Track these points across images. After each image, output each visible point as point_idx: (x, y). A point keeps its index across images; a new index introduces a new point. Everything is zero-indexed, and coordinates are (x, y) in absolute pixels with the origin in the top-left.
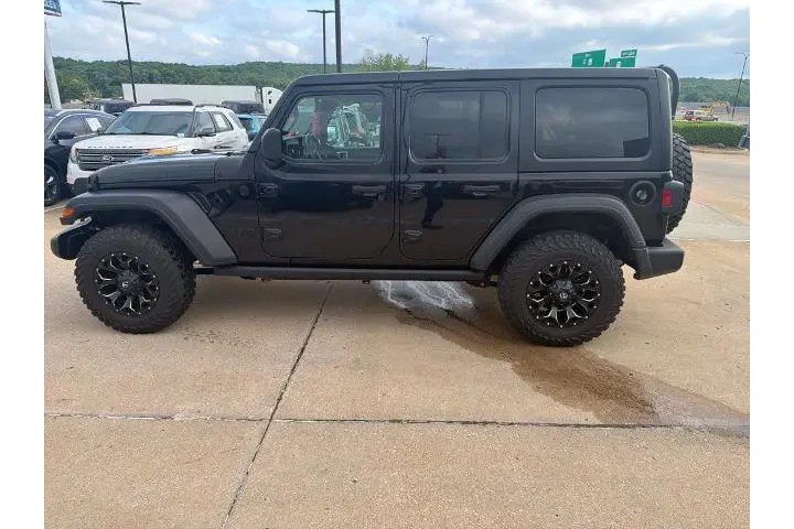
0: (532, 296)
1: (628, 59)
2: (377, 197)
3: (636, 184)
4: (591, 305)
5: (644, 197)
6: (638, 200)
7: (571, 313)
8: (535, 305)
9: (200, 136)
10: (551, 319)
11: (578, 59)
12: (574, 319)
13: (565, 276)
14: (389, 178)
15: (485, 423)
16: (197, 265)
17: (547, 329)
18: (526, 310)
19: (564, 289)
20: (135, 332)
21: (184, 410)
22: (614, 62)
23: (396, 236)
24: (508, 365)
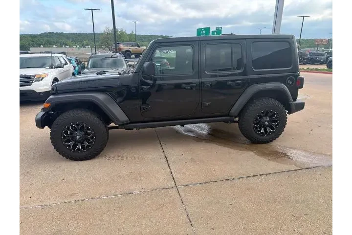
0: (255, 124)
1: (219, 31)
2: (192, 89)
3: (289, 78)
4: (276, 126)
5: (291, 83)
6: (289, 84)
7: (269, 130)
8: (256, 128)
9: (57, 68)
10: (262, 133)
11: (199, 31)
12: (270, 132)
13: (266, 115)
14: (197, 80)
15: (261, 175)
16: (113, 125)
17: (261, 137)
18: (253, 131)
19: (266, 120)
20: (82, 160)
21: (136, 189)
22: (213, 32)
23: (200, 105)
24: (252, 153)
